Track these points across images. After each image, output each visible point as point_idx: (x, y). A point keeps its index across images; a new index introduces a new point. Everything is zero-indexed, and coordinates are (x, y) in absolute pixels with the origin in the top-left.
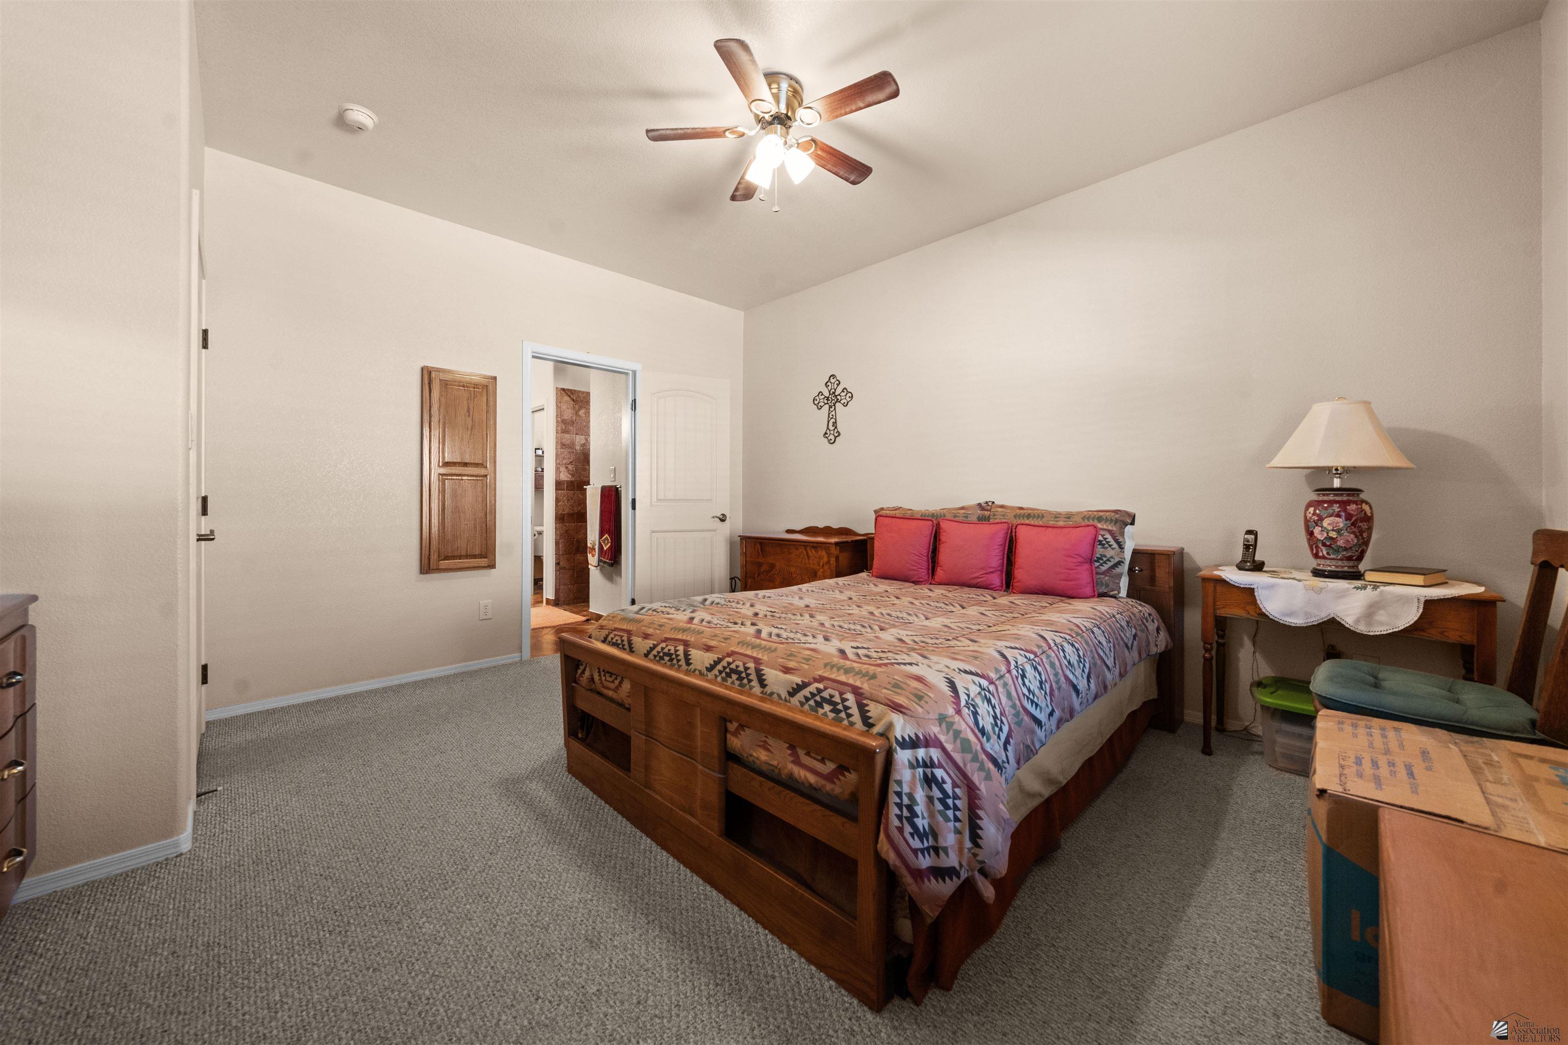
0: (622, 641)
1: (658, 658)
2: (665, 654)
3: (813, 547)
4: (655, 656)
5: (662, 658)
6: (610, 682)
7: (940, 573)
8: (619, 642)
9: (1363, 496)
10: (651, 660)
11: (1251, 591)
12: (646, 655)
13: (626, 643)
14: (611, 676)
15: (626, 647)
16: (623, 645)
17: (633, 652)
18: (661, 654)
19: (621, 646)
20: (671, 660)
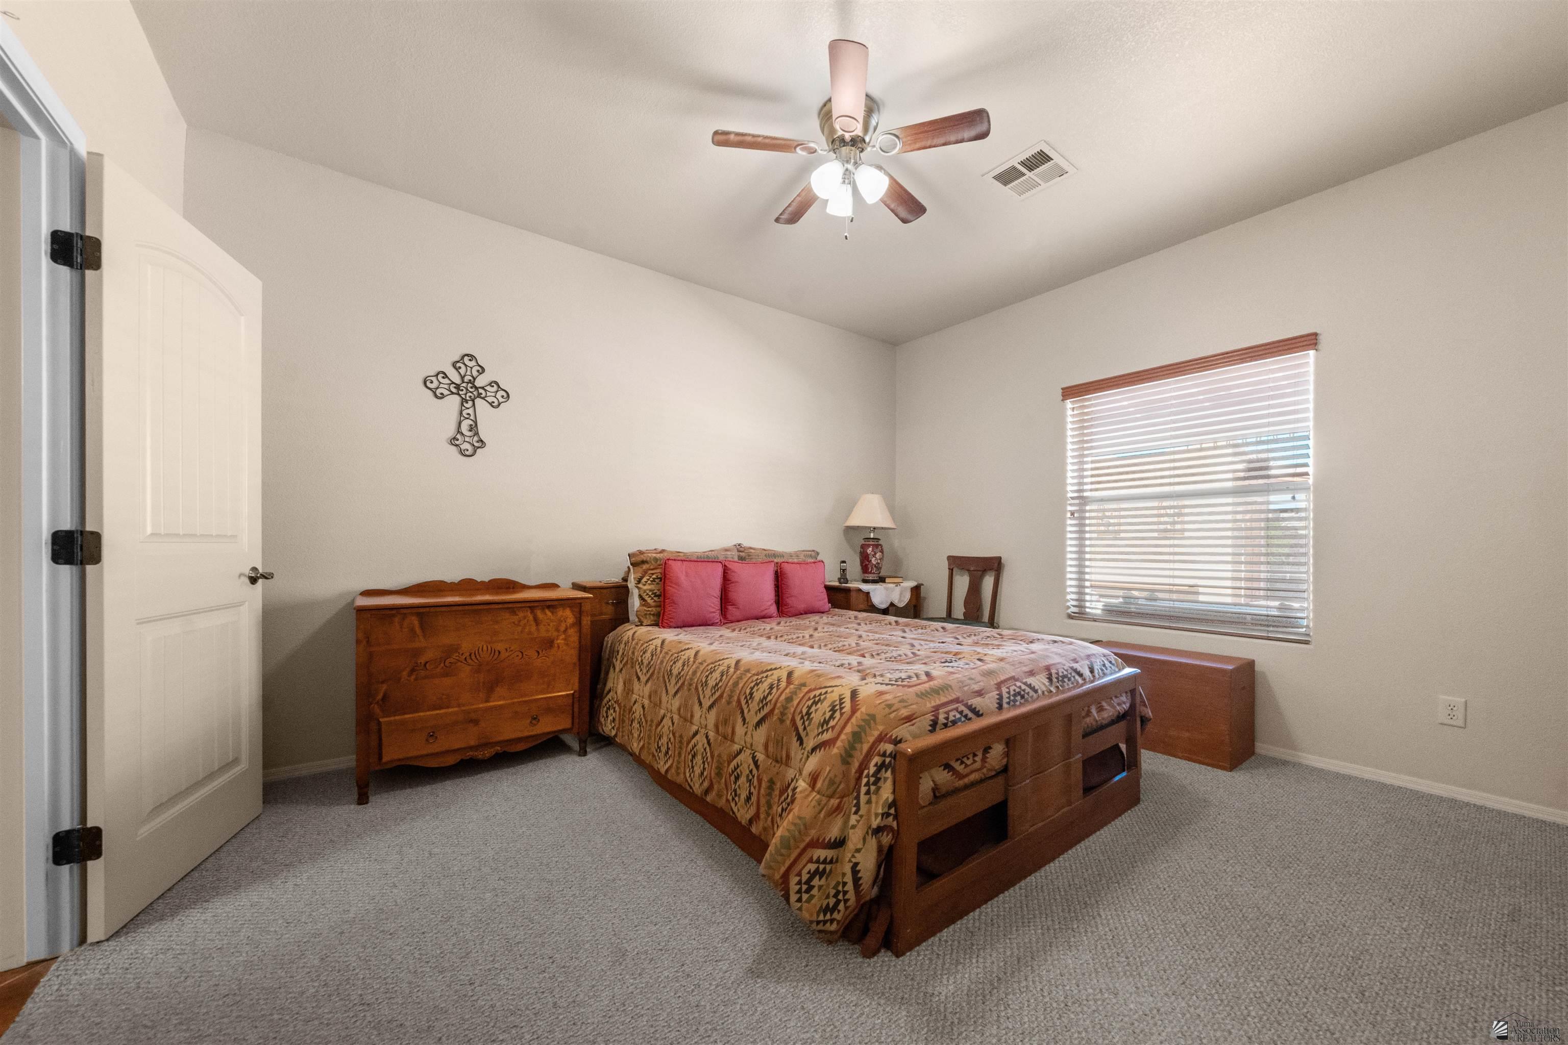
0: (961, 713)
1: (1012, 703)
2: (1015, 695)
3: (549, 607)
4: (1008, 703)
5: (1015, 701)
6: (972, 764)
7: (732, 611)
8: (958, 716)
9: (880, 542)
10: (1009, 710)
11: (868, 593)
12: (1000, 707)
13: (966, 711)
14: (968, 759)
15: (970, 715)
16: (966, 716)
17: (982, 715)
18: (1012, 698)
19: (963, 719)
20: (1023, 697)
